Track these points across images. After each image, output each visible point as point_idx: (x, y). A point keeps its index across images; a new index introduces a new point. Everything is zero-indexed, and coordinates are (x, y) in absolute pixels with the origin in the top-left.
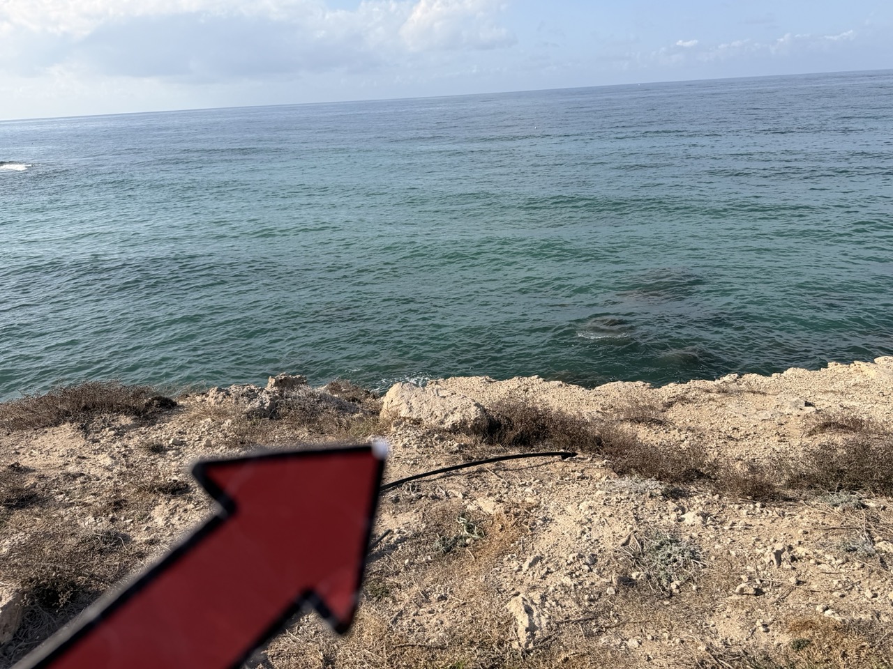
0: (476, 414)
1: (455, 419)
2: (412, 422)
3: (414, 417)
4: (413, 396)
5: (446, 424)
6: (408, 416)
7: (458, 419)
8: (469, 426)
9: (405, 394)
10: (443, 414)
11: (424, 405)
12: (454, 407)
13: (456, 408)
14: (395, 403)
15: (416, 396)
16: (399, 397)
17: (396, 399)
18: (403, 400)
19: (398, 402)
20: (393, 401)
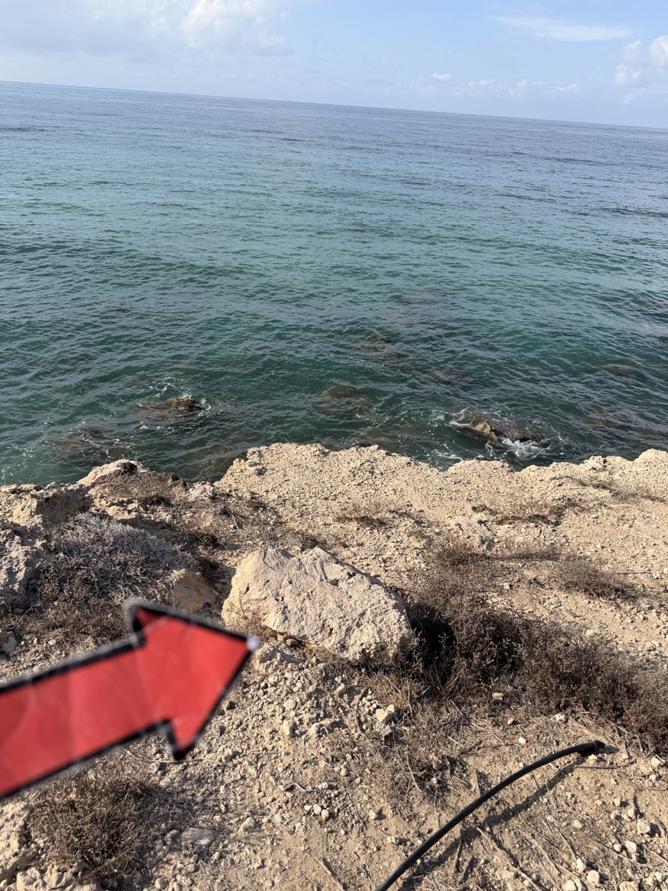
0: (400, 629)
1: (365, 639)
2: (289, 642)
3: (293, 631)
4: (285, 582)
5: (351, 650)
6: (281, 630)
7: (372, 641)
8: (391, 655)
9: (271, 575)
10: (344, 628)
11: (307, 602)
12: (360, 611)
13: (363, 614)
14: (255, 594)
15: (291, 583)
16: (261, 582)
17: (255, 587)
18: (269, 591)
19: (260, 593)
20: (251, 589)
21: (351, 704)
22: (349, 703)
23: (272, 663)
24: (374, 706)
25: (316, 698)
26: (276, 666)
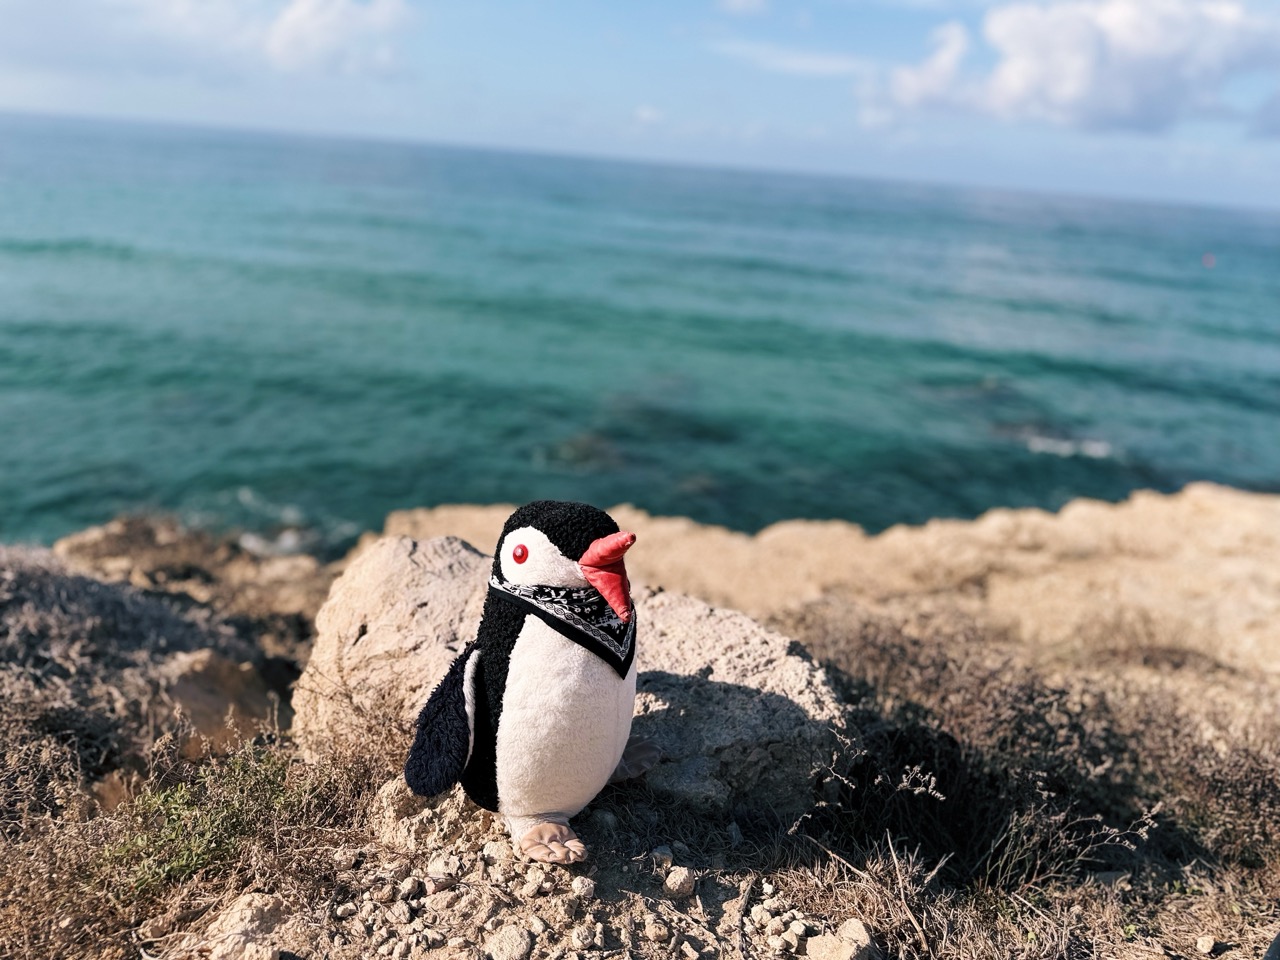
0: (820, 702)
9: (434, 590)
14: (382, 640)
17: (384, 620)
18: (428, 628)
19: (399, 636)
20: (371, 629)
21: (719, 930)
22: (712, 926)
23: (440, 816)
24: (797, 928)
25: (599, 917)
26: (454, 823)
